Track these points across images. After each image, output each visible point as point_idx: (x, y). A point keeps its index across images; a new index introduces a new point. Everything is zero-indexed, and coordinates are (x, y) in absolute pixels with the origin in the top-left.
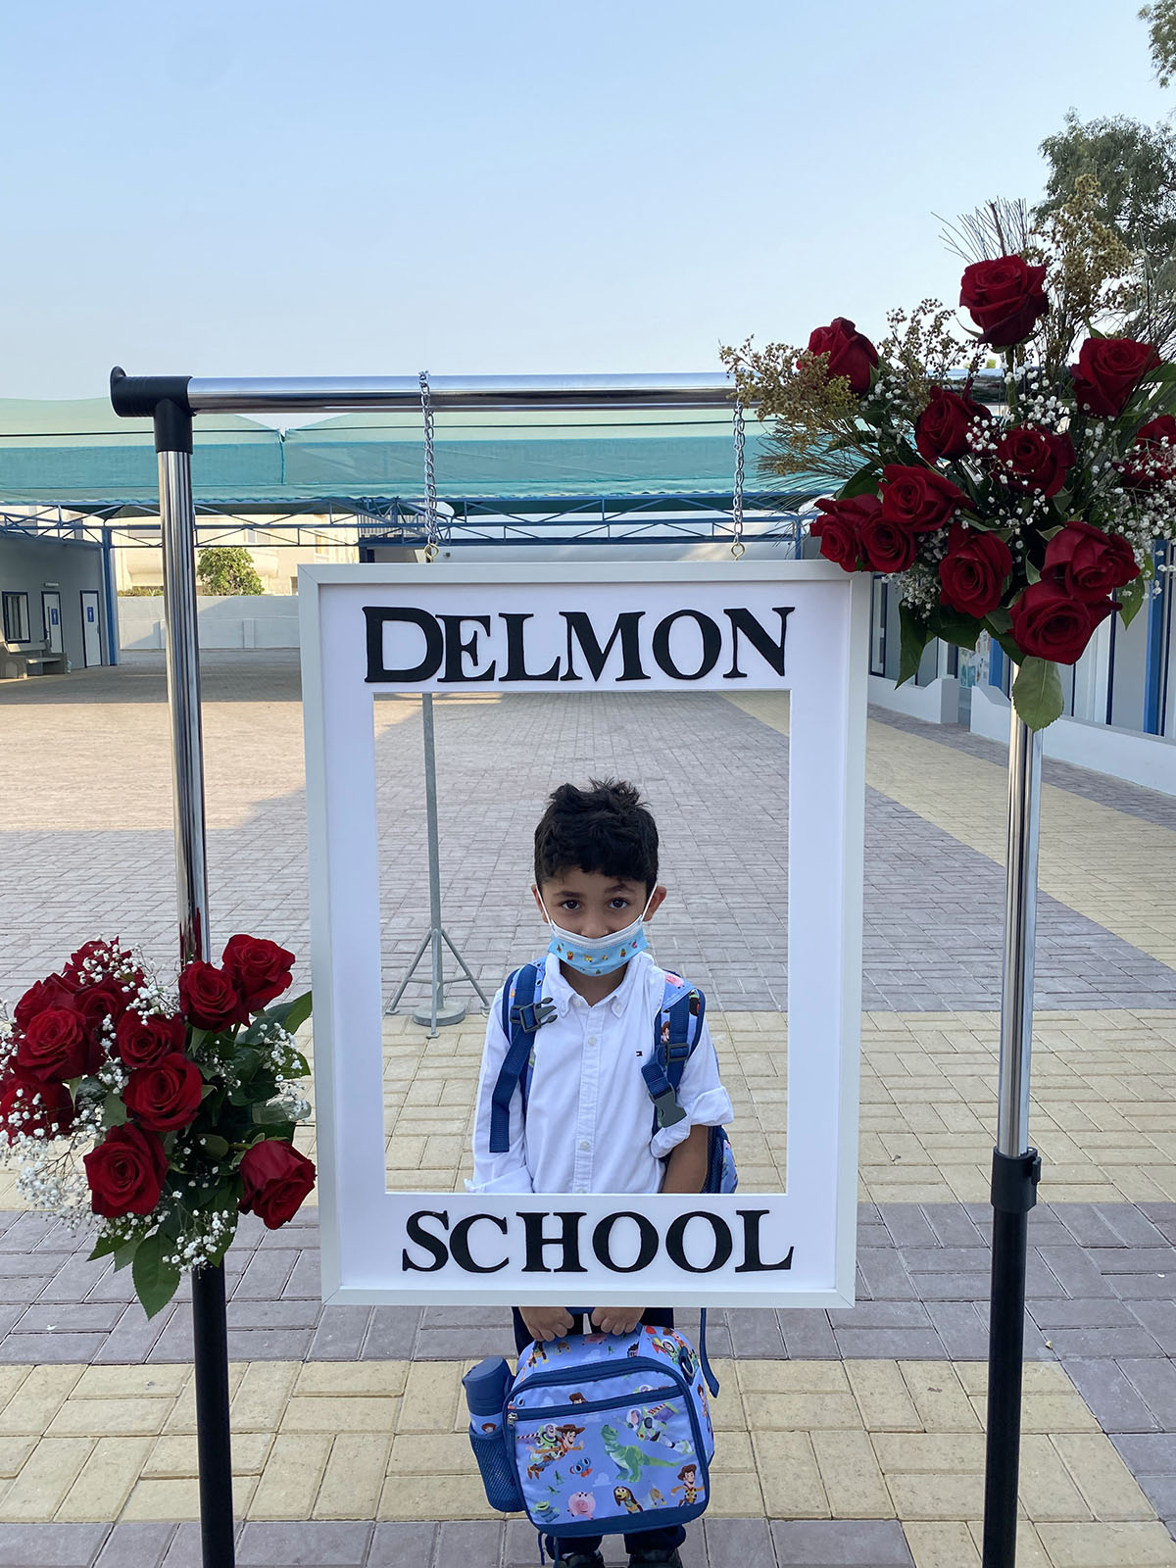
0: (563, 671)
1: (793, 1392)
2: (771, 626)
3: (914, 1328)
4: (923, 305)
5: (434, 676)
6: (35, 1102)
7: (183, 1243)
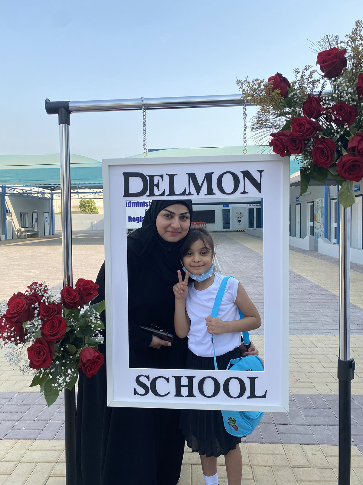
0: (187, 192)
1: (266, 454)
2: (257, 176)
3: (306, 434)
4: (306, 68)
5: (145, 195)
6: (12, 330)
7: (59, 379)
